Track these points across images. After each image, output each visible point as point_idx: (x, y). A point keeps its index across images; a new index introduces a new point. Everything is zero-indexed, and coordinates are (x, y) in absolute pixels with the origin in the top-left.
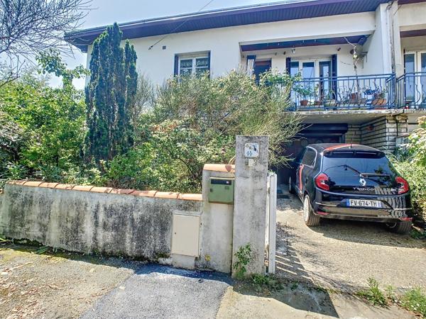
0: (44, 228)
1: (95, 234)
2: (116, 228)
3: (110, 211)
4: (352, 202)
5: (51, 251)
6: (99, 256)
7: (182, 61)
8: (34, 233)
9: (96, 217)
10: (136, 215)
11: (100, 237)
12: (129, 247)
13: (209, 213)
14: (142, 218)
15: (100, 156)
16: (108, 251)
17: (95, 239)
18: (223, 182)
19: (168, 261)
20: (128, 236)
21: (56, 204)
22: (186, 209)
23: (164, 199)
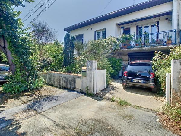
0: (54, 82)
1: (63, 83)
2: (66, 82)
3: (65, 78)
4: (134, 81)
5: (55, 87)
6: (63, 88)
7: (97, 33)
8: (53, 83)
9: (63, 79)
10: (70, 79)
11: (64, 84)
12: (69, 86)
13: (83, 79)
14: (71, 80)
15: (66, 66)
16: (65, 87)
17: (63, 84)
18: (84, 71)
19: (75, 90)
20: (69, 84)
21: (56, 77)
22: (79, 78)
23: (75, 76)
